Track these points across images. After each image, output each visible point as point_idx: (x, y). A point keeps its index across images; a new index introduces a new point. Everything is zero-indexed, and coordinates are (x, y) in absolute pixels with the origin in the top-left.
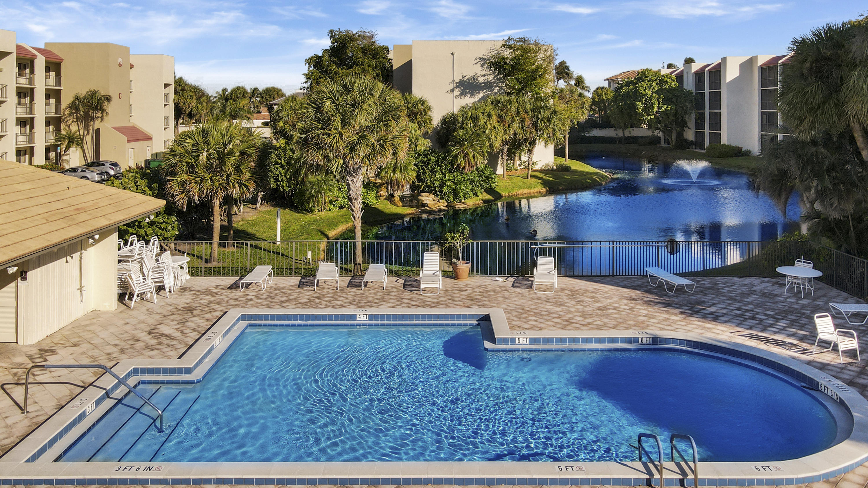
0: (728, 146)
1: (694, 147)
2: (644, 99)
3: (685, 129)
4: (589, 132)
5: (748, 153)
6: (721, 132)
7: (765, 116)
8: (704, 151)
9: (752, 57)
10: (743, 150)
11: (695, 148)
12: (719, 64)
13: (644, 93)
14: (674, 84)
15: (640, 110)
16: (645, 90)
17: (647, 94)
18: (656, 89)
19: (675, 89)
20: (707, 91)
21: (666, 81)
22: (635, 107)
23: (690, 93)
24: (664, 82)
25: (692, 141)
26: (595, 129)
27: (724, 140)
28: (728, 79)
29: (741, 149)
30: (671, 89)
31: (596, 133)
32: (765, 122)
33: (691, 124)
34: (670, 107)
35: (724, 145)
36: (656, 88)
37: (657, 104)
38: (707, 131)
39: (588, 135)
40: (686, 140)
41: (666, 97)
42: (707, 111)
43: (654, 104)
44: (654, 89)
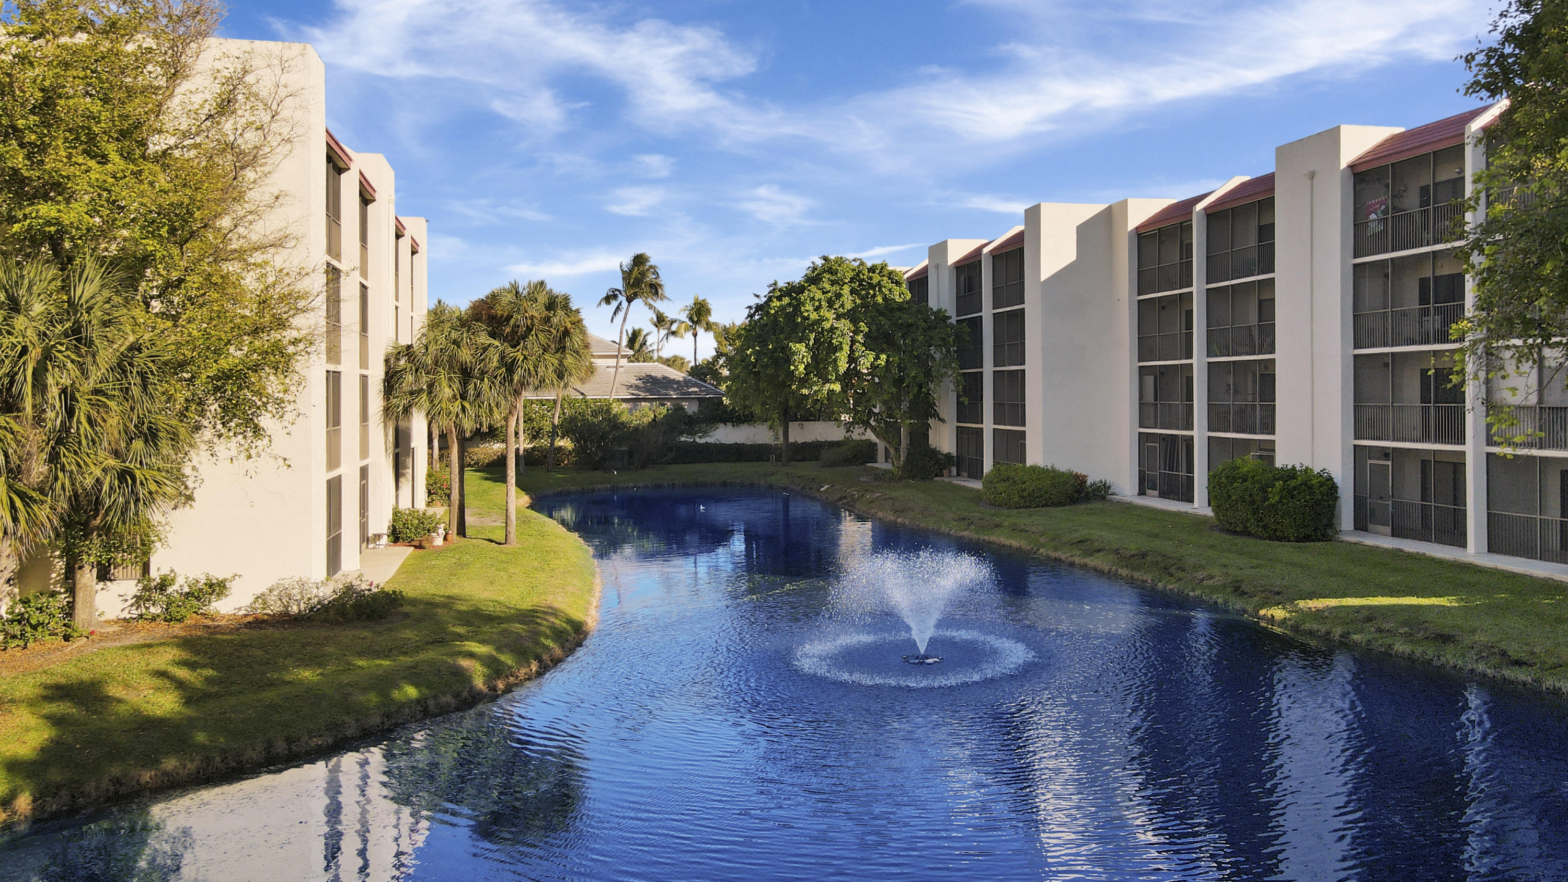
0: (1045, 471)
1: (954, 470)
2: (812, 336)
3: (931, 421)
4: (705, 433)
5: (1101, 492)
6: (1027, 429)
7: (1150, 380)
8: (977, 485)
9: (1109, 209)
10: (1088, 483)
11: (958, 475)
12: (1020, 237)
13: (814, 316)
14: (901, 295)
15: (801, 368)
16: (817, 309)
17: (822, 320)
18: (849, 306)
19: (901, 307)
20: (987, 313)
21: (879, 283)
22: (787, 357)
23: (941, 317)
24: (872, 287)
25: (948, 456)
26: (722, 425)
27: (1035, 456)
28: (1045, 274)
29: (1080, 480)
30: (890, 307)
31: (724, 435)
32: (1150, 397)
33: (947, 405)
34: (883, 357)
35: (1034, 469)
36: (848, 301)
37: (846, 348)
38: (988, 425)
39: (703, 441)
40: (935, 453)
41: (874, 327)
42: (988, 368)
43: (839, 348)
44: (842, 306)
